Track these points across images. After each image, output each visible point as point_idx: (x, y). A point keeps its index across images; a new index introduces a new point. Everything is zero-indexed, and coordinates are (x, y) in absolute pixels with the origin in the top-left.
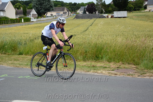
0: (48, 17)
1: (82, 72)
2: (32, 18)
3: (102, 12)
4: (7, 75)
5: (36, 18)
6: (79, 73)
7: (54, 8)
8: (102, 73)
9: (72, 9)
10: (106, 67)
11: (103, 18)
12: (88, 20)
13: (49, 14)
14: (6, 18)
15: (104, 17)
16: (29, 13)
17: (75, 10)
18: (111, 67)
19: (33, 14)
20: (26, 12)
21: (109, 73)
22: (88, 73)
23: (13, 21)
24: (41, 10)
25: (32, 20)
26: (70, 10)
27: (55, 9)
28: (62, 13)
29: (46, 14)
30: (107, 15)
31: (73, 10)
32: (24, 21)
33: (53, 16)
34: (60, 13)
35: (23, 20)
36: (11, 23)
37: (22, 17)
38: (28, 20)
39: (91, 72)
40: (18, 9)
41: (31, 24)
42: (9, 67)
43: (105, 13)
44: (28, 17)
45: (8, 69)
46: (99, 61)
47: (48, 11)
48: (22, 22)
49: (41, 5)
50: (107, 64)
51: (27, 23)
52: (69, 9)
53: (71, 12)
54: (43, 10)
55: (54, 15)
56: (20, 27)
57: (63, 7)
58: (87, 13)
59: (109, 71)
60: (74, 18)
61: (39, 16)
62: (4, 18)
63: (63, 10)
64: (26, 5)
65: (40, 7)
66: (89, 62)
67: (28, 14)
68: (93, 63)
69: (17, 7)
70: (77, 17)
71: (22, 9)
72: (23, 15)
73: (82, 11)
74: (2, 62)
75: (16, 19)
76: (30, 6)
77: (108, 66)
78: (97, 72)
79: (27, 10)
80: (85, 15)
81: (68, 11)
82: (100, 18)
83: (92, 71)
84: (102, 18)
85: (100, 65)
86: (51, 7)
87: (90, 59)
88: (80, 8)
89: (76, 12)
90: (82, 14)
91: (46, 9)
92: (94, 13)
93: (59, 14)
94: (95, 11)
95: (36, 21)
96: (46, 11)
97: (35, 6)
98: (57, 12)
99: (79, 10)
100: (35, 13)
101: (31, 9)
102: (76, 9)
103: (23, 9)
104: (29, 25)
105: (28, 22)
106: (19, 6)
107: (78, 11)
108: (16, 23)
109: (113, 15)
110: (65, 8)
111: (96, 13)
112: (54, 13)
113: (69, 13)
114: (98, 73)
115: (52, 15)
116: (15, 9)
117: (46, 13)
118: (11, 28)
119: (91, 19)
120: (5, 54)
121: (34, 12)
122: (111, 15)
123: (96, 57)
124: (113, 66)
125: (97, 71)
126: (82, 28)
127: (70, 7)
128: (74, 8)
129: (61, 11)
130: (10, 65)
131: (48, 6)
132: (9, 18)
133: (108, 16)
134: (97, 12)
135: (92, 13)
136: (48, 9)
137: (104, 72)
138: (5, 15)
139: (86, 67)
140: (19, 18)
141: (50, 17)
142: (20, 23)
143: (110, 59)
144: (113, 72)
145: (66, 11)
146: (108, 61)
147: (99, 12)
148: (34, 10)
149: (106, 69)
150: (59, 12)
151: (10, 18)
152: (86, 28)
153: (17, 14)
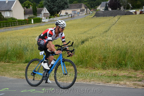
0: (62, 16)
1: (99, 83)
2: (43, 18)
3: (128, 8)
4: (8, 89)
5: (48, 18)
6: (96, 84)
7: (69, 5)
8: (126, 85)
9: (91, 5)
10: (130, 77)
11: (130, 15)
12: (110, 19)
13: (63, 12)
14: (13, 19)
15: (131, 13)
16: (40, 13)
17: (94, 6)
18: (137, 77)
19: (44, 13)
20: (36, 11)
21: (135, 84)
22: (108, 84)
23: (21, 23)
24: (53, 8)
25: (43, 21)
26: (88, 7)
27: (71, 6)
28: (79, 10)
29: (60, 13)
30: (134, 11)
31: (92, 7)
32: (34, 22)
33: (69, 15)
34: (77, 11)
35: (32, 20)
36: (19, 25)
37: (32, 18)
38: (39, 21)
39: (112, 84)
40: (27, 8)
41: (41, 26)
42: (12, 78)
43: (132, 9)
44: (38, 17)
45: (10, 81)
46: (123, 69)
47: (62, 9)
48: (31, 23)
49: (53, 3)
50: (133, 73)
51: (37, 24)
52: (88, 5)
53: (90, 9)
54: (56, 8)
55: (69, 13)
56: (29, 29)
57: (79, 4)
58: (110, 9)
59: (135, 82)
60: (94, 16)
61: (51, 15)
62: (11, 19)
63: (80, 7)
64: (37, 3)
65: (53, 5)
66: (110, 70)
67: (38, 14)
68: (115, 72)
69: (27, 5)
70: (98, 15)
71: (31, 8)
72: (32, 15)
73: (103, 7)
74: (4, 73)
75: (25, 20)
76: (41, 3)
77: (133, 76)
78: (118, 83)
79: (38, 9)
80: (107, 11)
81: (85, 8)
82: (126, 14)
83: (113, 81)
84: (128, 14)
85: (124, 74)
86: (66, 4)
87: (111, 66)
88: (101, 3)
89: (96, 8)
90: (103, 10)
91: (59, 7)
92: (118, 9)
93: (75, 12)
94: (120, 6)
95: (49, 21)
96: (60, 9)
97: (46, 4)
98: (73, 10)
99: (100, 6)
100: (47, 12)
101: (43, 7)
102: (97, 5)
103: (33, 8)
104: (39, 26)
105: (39, 23)
106: (29, 4)
107: (99, 8)
108: (25, 25)
109: (142, 10)
110: (83, 5)
111: (120, 9)
112: (70, 12)
113: (88, 10)
114: (121, 84)
115: (67, 13)
116: (24, 8)
117: (59, 11)
118: (18, 31)
119: (114, 17)
120: (9, 62)
121: (45, 11)
122: (140, 10)
123: (119, 64)
124: (140, 75)
125: (120, 82)
126: (102, 29)
127: (89, 4)
128: (94, 5)
129: (77, 8)
130: (13, 76)
131: (62, 3)
132: (16, 19)
133: (136, 12)
134: (122, 8)
135: (116, 9)
136: (62, 7)
137: (128, 83)
138: (11, 16)
139: (105, 76)
140: (28, 18)
141: (64, 16)
142: (30, 25)
143: (136, 66)
144: (140, 83)
145: (83, 8)
146: (134, 69)
147: (124, 8)
148: (45, 8)
149: (130, 79)
150: (75, 10)
151: (18, 19)
152: (108, 28)
153: (25, 13)
